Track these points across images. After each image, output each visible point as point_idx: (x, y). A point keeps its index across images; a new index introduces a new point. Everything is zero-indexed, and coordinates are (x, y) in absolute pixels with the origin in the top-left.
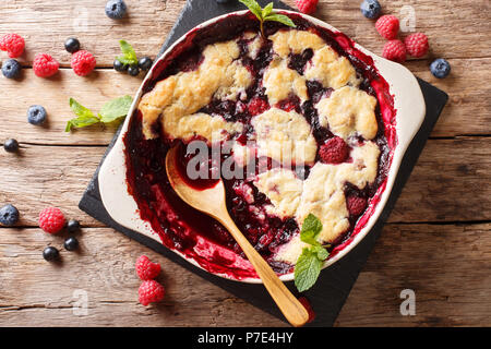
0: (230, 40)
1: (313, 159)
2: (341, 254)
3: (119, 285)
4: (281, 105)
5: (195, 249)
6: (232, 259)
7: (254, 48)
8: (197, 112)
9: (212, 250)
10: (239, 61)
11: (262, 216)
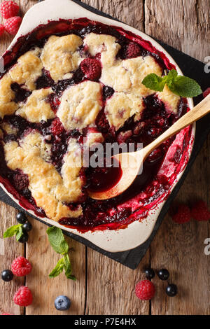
0: (3, 149)
1: (98, 84)
2: (172, 61)
3: (194, 237)
4: (54, 108)
5: (168, 176)
6: (175, 148)
7: (10, 130)
8: (61, 174)
9: (169, 163)
10: (20, 141)
11: (142, 124)
